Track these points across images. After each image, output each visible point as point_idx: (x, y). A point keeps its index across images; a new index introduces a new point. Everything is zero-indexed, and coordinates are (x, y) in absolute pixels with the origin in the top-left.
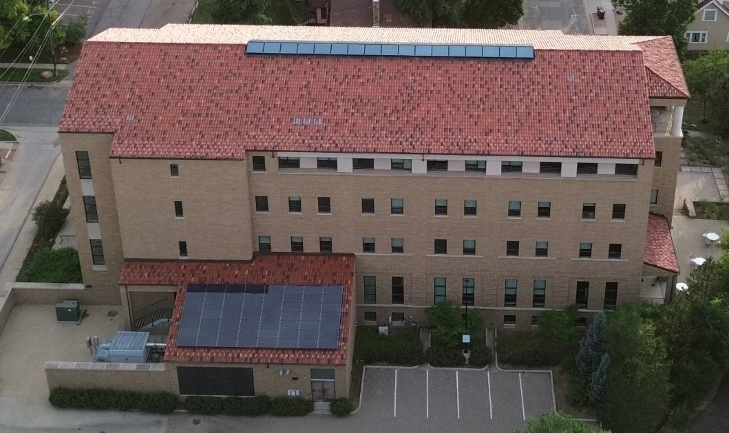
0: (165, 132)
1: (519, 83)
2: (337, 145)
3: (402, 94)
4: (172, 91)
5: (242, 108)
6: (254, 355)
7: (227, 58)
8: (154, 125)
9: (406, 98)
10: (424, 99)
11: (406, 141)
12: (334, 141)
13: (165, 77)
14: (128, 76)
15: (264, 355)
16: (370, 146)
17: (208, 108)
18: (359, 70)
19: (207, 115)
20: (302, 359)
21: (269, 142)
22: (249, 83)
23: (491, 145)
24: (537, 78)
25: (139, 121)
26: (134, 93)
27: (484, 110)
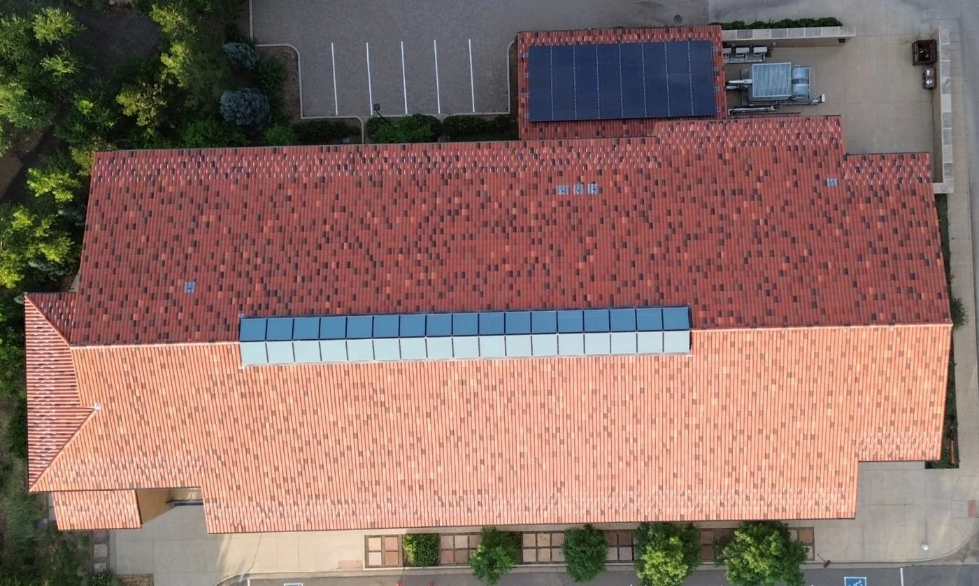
0: (776, 161)
1: (270, 274)
2: (532, 152)
3: (445, 243)
4: (785, 234)
5: (674, 208)
6: (622, 38)
7: (717, 301)
8: (795, 172)
9: (438, 238)
10: (412, 238)
11: (436, 163)
12: (536, 157)
13: (803, 259)
14: (860, 258)
15: (610, 39)
16: (486, 152)
17: (723, 205)
18: (511, 287)
19: (723, 193)
20: (567, 36)
21: (626, 151)
22: (673, 255)
23: (317, 162)
24: (241, 284)
25: (817, 177)
26: (841, 226)
27: (325, 222)
